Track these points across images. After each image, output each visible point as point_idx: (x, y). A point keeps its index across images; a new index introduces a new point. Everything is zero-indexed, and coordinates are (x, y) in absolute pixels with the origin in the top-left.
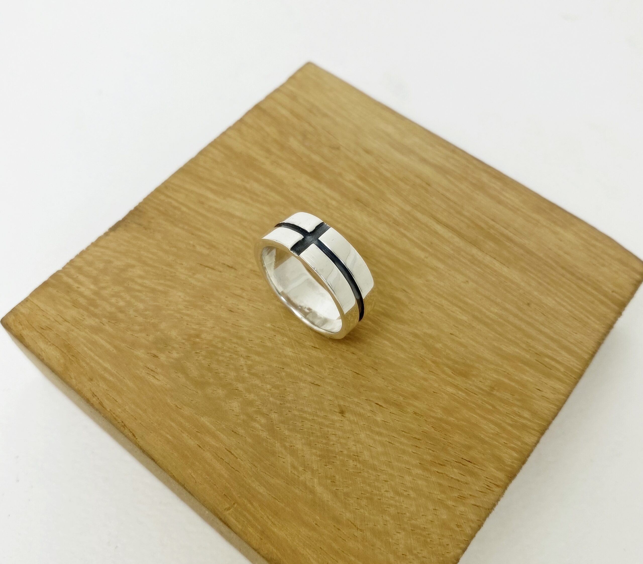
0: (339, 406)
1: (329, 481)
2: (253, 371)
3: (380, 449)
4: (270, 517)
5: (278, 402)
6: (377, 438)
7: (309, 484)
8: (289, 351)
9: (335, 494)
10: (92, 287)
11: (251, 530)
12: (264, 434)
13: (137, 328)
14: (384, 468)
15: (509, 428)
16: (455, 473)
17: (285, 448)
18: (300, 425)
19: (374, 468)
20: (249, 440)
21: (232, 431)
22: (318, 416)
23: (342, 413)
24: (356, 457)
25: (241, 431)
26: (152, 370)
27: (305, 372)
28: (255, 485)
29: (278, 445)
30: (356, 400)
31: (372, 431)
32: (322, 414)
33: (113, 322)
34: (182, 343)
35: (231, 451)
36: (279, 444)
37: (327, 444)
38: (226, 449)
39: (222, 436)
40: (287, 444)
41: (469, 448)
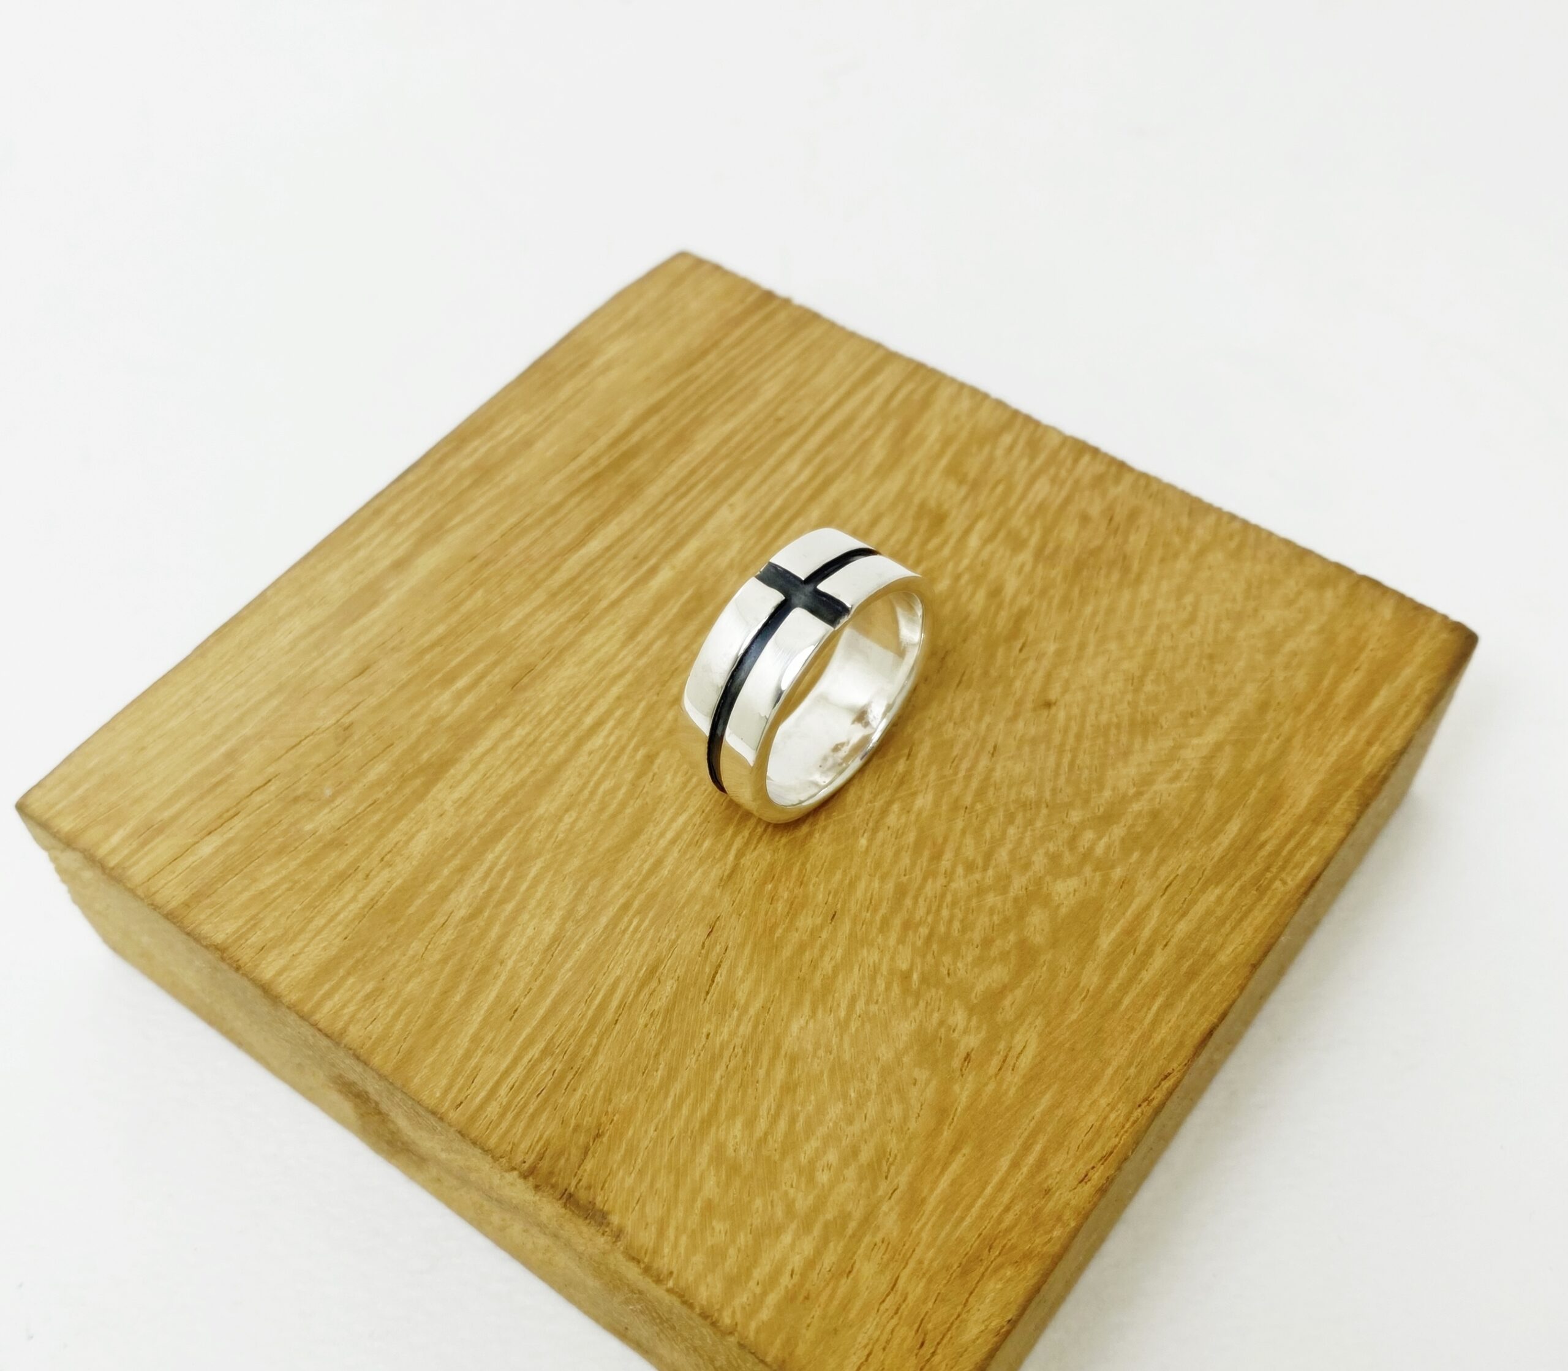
0: (1034, 710)
1: (1192, 721)
2: (980, 861)
3: (1113, 646)
4: (1282, 811)
5: (1044, 811)
6: (1090, 650)
7: (1205, 752)
8: (923, 801)
9: (1215, 712)
10: (787, 1239)
11: (1314, 841)
12: (1118, 831)
13: (896, 1110)
14: (1148, 639)
15: (1038, 462)
16: (1137, 541)
17: (1139, 794)
18: (1086, 772)
19: (1152, 653)
20: (1136, 856)
21: (1121, 887)
22: (1063, 744)
23: (1048, 705)
24: (1136, 682)
25: (1118, 873)
26: (1004, 1061)
27: (970, 769)
28: (1225, 840)
29: (1136, 807)
30: (1018, 684)
31: (1079, 658)
32: (1057, 738)
33: (885, 1168)
34: (926, 1008)
35: (1164, 886)
36: (1134, 805)
37: (1118, 726)
38: (1162, 896)
39: (1135, 907)
40: (1132, 791)
41: (1085, 519)
